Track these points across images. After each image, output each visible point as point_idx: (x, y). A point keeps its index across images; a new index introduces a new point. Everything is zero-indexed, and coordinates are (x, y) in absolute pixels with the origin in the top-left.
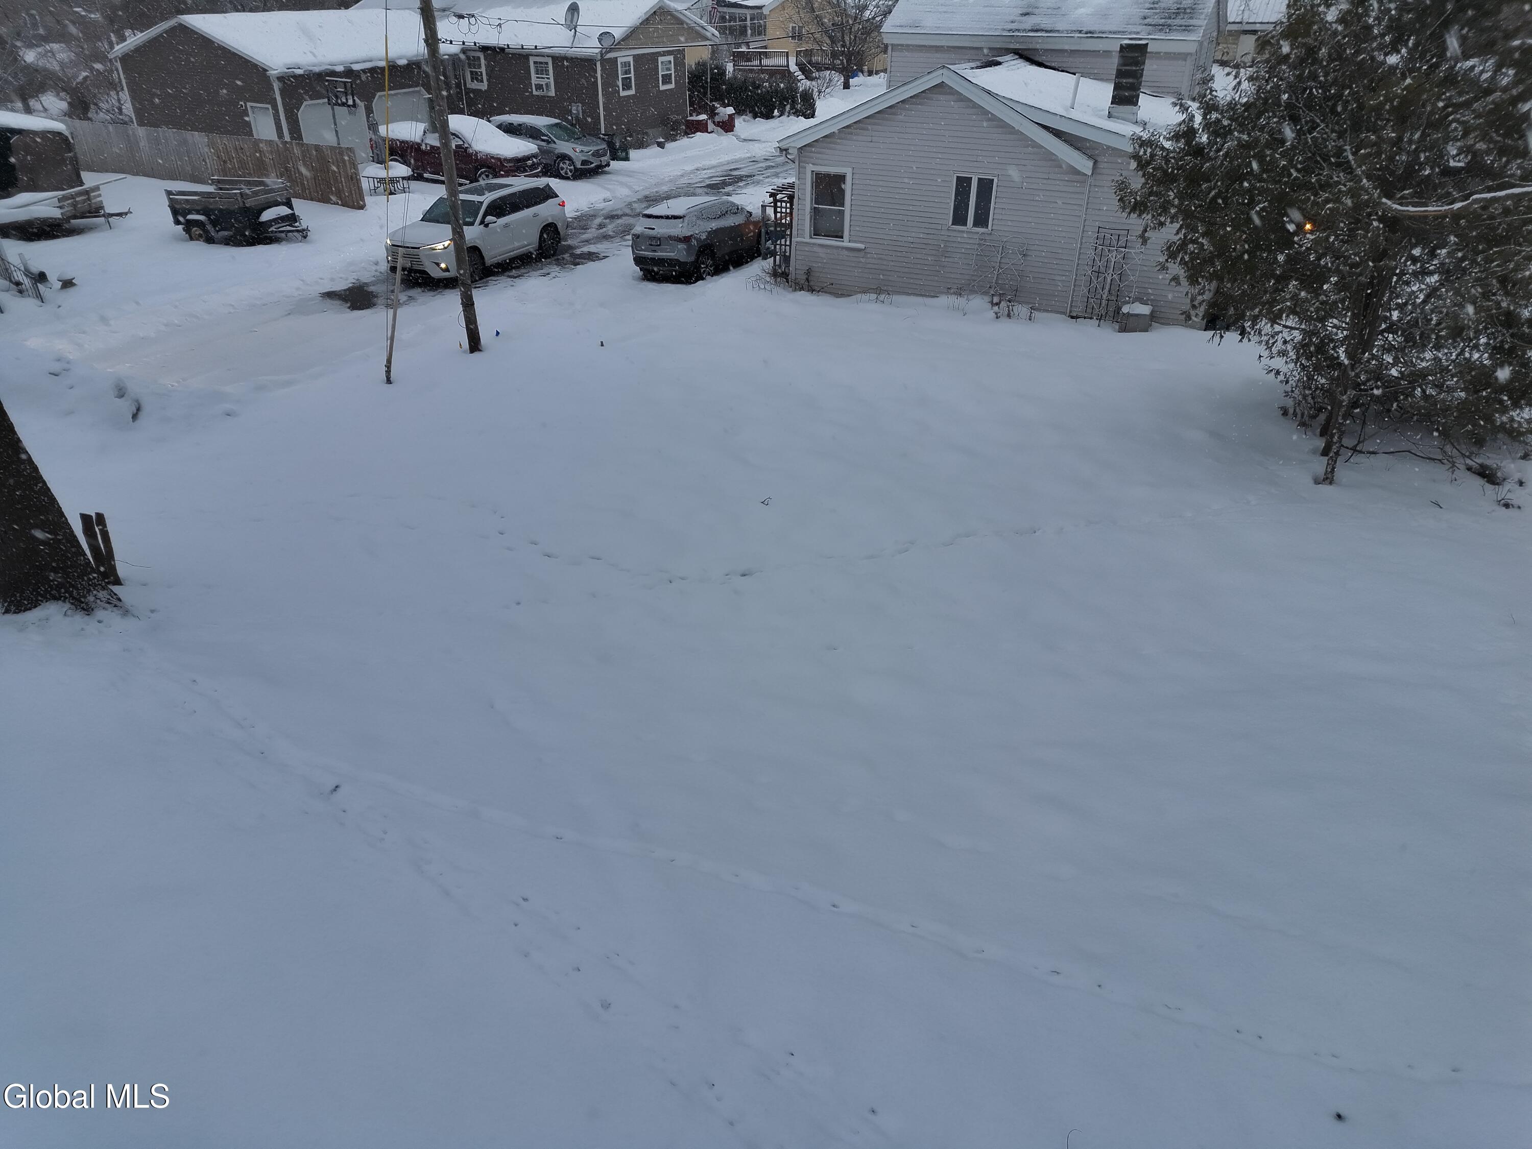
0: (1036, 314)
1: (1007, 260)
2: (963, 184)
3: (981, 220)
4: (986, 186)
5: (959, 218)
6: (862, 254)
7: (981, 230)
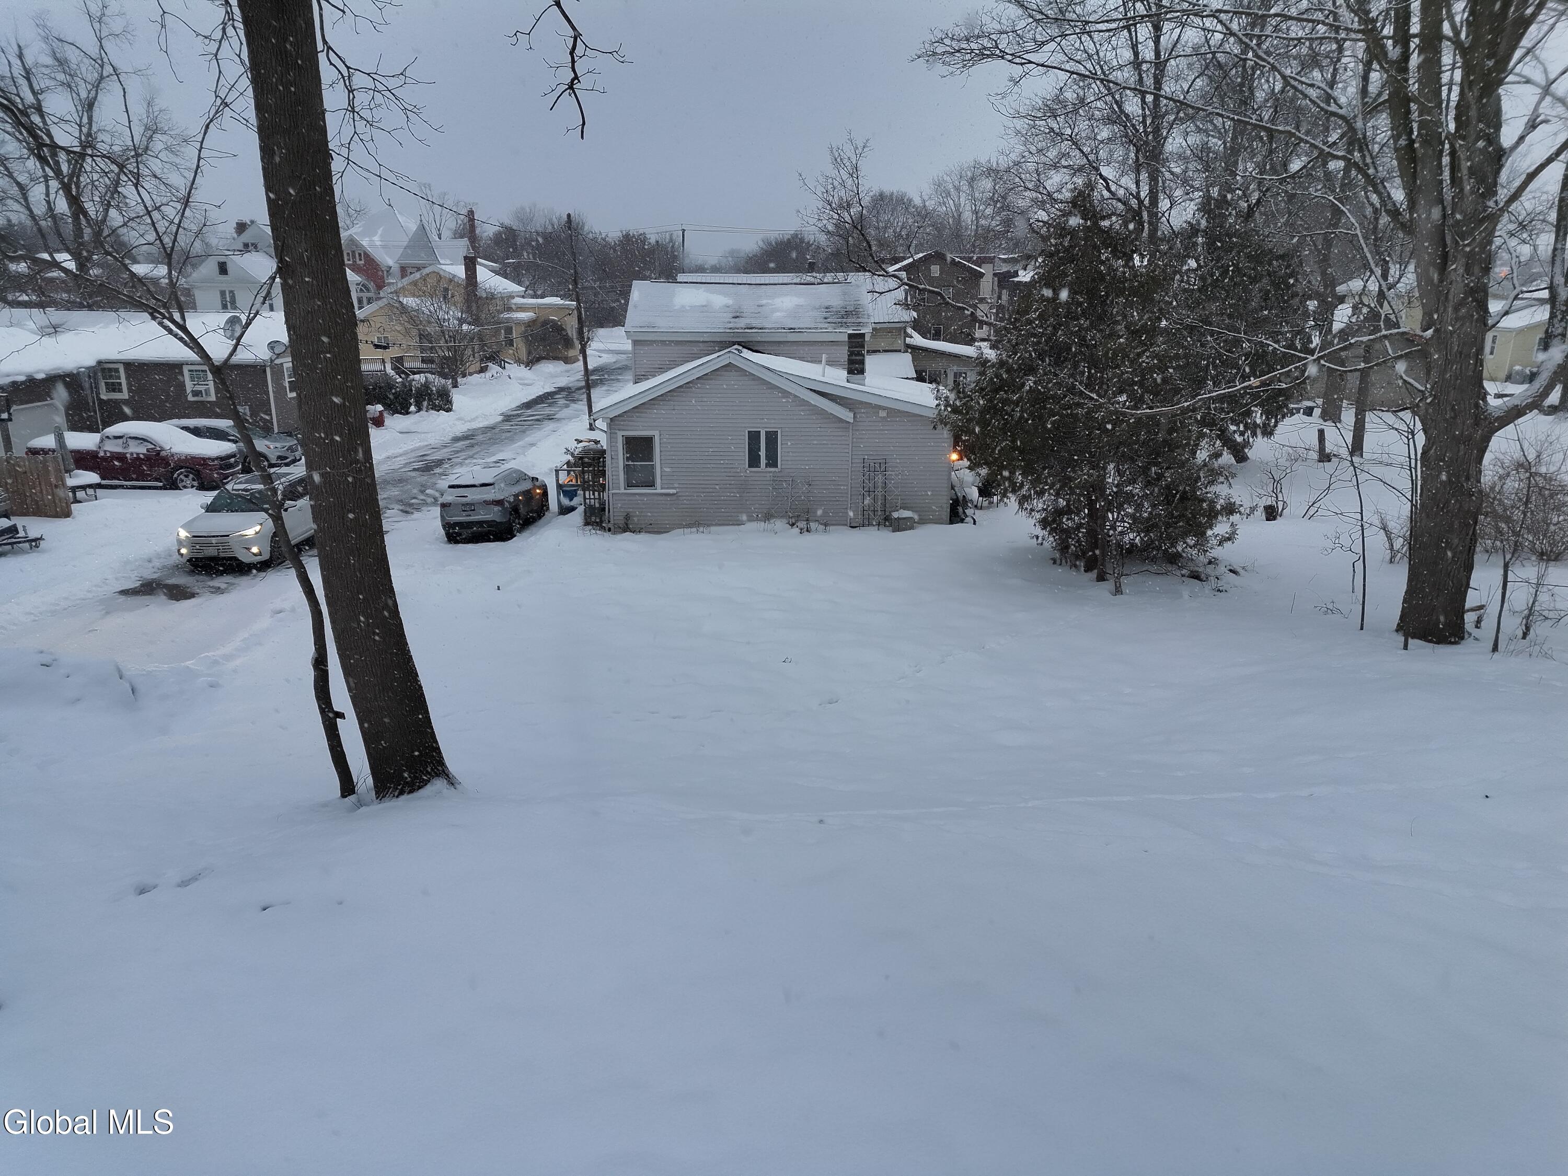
0: (828, 528)
1: (796, 490)
2: (754, 437)
3: (772, 461)
4: (772, 438)
5: (754, 461)
6: (674, 498)
7: (773, 469)
